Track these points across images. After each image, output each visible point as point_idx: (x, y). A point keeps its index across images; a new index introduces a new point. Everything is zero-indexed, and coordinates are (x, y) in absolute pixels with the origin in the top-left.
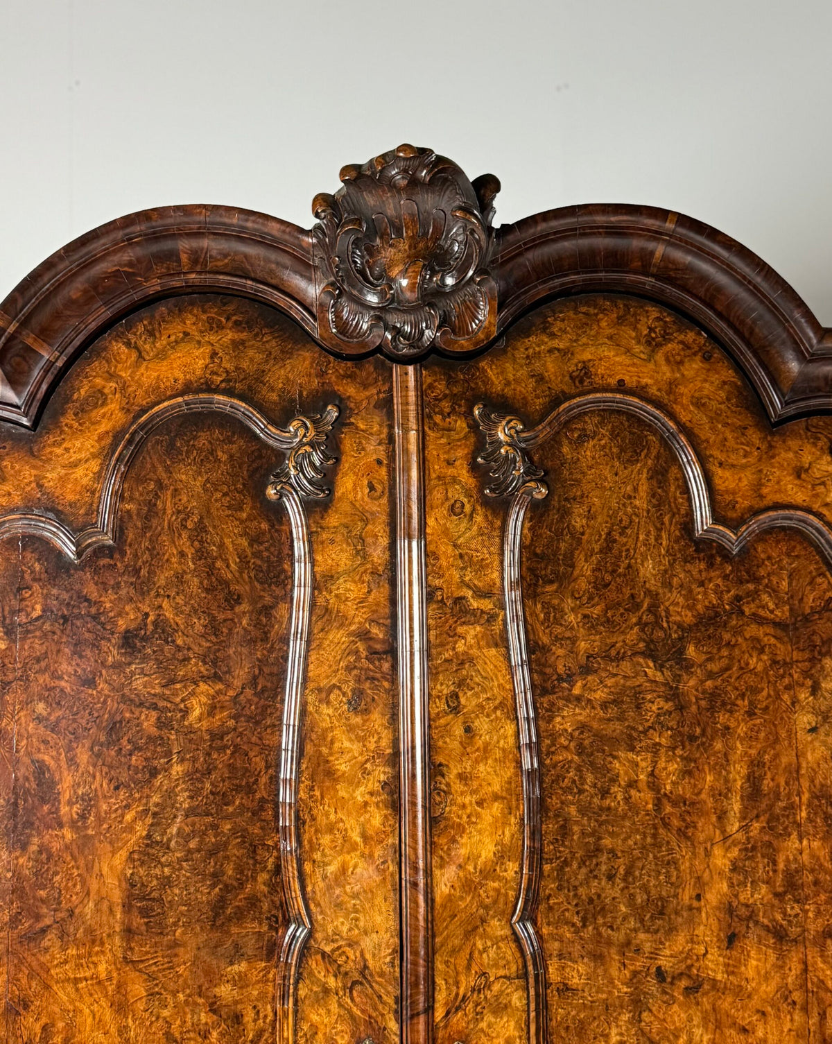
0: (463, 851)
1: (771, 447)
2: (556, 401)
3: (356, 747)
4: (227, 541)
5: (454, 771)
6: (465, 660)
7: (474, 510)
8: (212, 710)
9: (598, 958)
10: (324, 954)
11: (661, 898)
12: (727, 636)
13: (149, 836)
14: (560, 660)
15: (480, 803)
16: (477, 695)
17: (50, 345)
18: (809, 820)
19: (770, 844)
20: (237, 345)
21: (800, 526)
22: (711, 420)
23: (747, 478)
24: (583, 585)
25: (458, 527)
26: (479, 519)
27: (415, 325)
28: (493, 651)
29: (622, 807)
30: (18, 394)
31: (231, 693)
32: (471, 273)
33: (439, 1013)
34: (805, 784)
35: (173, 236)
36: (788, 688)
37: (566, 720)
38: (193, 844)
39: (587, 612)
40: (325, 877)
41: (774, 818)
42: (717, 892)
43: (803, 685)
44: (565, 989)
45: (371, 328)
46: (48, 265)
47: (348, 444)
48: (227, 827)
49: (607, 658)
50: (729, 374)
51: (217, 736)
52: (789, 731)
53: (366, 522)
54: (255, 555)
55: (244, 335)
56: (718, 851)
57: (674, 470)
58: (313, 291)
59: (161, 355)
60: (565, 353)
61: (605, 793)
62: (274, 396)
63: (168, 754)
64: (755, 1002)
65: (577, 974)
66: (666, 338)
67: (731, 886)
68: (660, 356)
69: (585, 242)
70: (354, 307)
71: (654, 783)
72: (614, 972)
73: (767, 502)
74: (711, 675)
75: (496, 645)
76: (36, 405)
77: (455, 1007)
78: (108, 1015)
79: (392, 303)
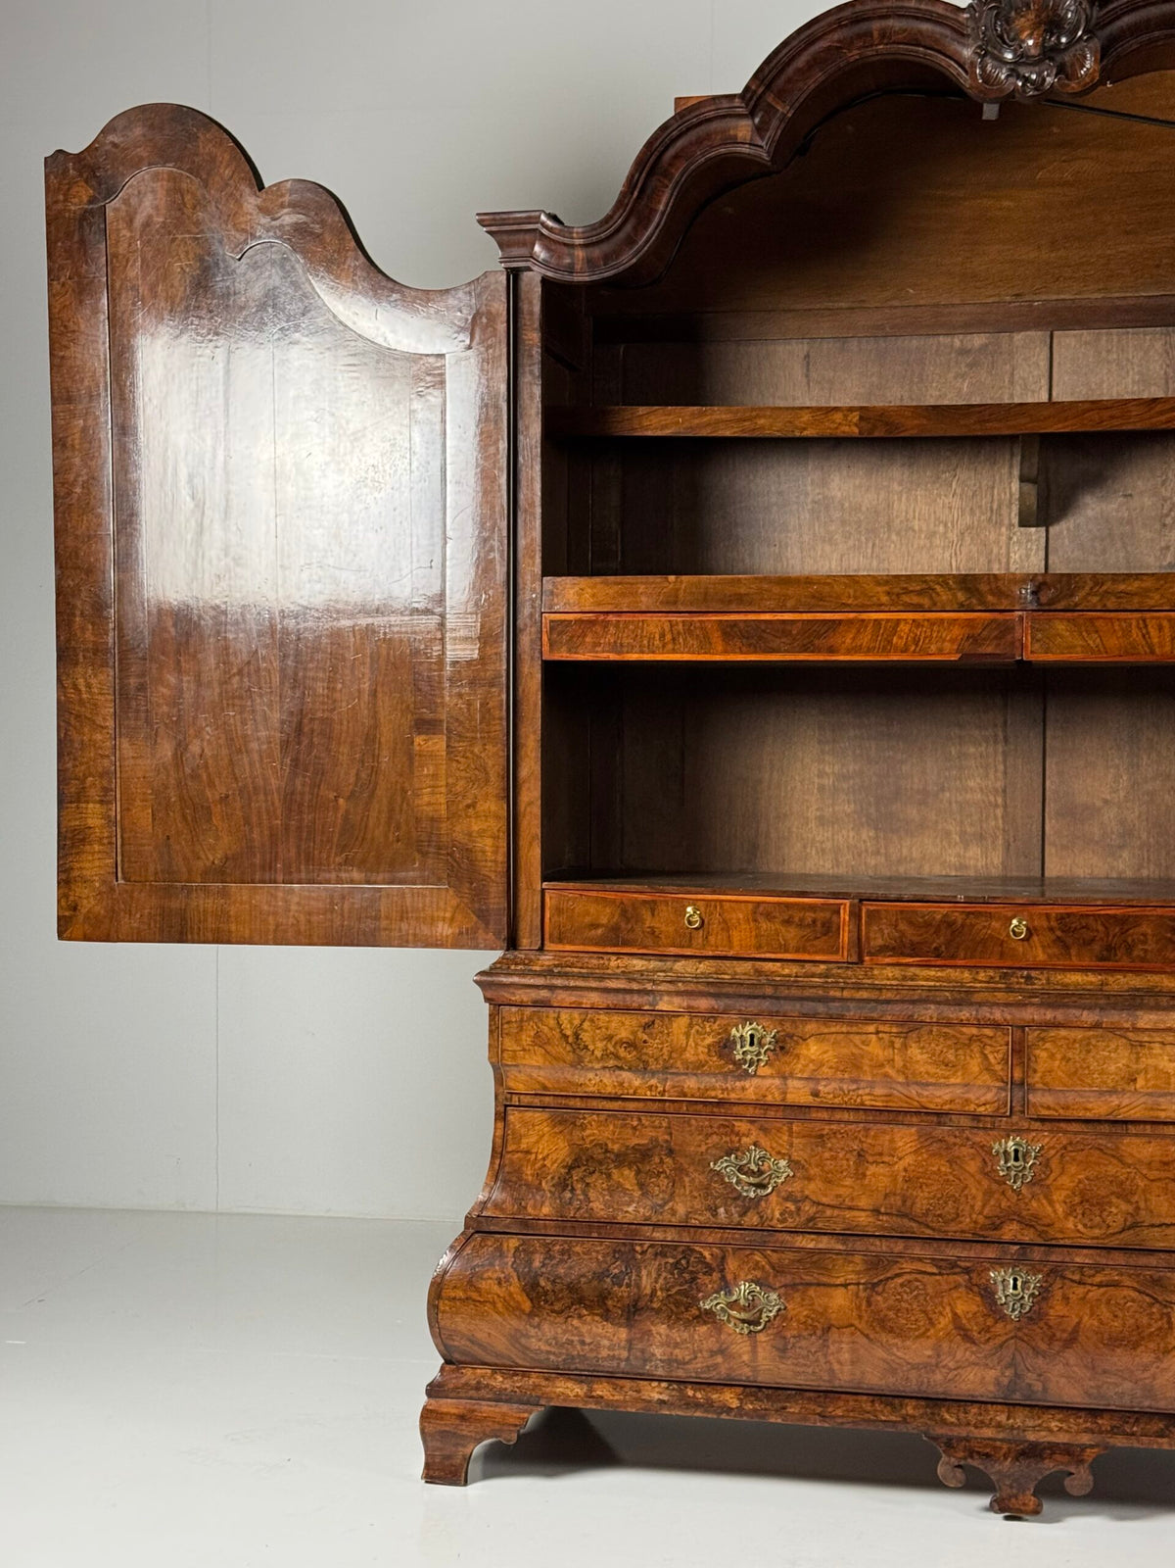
17: (784, 102)
27: (1039, 74)
30: (762, 138)
32: (1080, 33)
35: (869, 19)
45: (1008, 76)
58: (967, 53)
70: (996, 63)
76: (774, 145)
79: (1022, 58)
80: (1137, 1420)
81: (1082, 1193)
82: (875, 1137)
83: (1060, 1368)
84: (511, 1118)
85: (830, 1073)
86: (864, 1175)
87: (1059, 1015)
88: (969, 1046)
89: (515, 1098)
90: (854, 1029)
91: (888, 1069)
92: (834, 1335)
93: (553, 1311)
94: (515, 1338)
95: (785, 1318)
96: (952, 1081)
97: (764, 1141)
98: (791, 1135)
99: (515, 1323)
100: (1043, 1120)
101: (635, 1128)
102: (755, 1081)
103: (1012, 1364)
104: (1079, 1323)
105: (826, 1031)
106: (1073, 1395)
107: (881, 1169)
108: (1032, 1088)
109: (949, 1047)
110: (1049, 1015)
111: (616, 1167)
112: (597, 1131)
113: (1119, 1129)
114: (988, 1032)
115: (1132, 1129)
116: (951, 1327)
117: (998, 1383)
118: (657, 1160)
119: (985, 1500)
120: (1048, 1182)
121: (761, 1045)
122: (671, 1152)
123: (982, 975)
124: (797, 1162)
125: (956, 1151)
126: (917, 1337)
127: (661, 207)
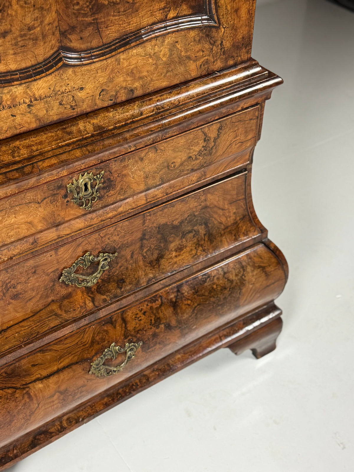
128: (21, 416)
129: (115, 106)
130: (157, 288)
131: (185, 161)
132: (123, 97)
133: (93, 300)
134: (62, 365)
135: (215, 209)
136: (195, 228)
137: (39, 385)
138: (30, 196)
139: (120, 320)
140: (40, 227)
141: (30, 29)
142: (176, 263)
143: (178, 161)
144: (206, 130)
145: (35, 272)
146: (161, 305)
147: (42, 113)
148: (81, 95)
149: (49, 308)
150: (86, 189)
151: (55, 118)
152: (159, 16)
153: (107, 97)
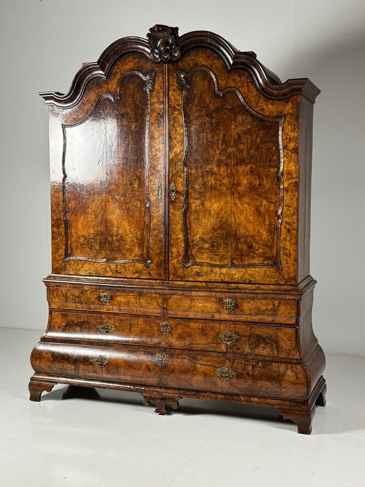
0: (174, 151)
1: (229, 76)
2: (192, 69)
3: (158, 133)
4: (137, 98)
5: (173, 137)
6: (175, 118)
7: (177, 90)
8: (135, 127)
9: (196, 169)
10: (153, 168)
11: (207, 158)
12: (220, 112)
13: (126, 148)
14: (192, 117)
15: (177, 143)
16: (177, 124)
17: (108, 63)
18: (233, 145)
19: (226, 149)
20: (138, 62)
21: (234, 91)
22: (219, 71)
23: (224, 82)
24: (196, 103)
25: (174, 94)
26: (178, 92)
28: (180, 116)
29: (201, 143)
30: (104, 72)
31: (138, 124)
32: (174, 46)
33: (170, 177)
34: (233, 138)
35: (127, 43)
36: (230, 121)
37: (193, 128)
38: (133, 150)
39: (196, 108)
40: (153, 155)
41: (227, 144)
42: (217, 157)
43: (233, 120)
44: (191, 174)
45: (159, 57)
46: (107, 49)
47: (157, 79)
48: (138, 147)
49: (200, 117)
50: (222, 62)
51: (136, 131)
52: (230, 129)
53: (159, 93)
54: (142, 100)
55: (139, 60)
56: (217, 150)
57: (212, 81)
58: (150, 51)
59: (126, 64)
60: (193, 60)
61: (199, 141)
62: (144, 71)
63: (129, 135)
64: (222, 176)
65: (193, 171)
66: (211, 56)
67: (219, 156)
68: (210, 59)
69: (196, 38)
70: (156, 53)
71: (207, 139)
72: (199, 171)
73: (228, 86)
74: (217, 119)
75: (181, 115)
76: (107, 74)
77: (173, 176)
78: (121, 177)
79: (161, 52)
80: (189, 391)
81: (180, 336)
82: (134, 321)
83: (170, 378)
84: (53, 314)
85: (123, 305)
86: (131, 330)
87: (174, 292)
88: (154, 299)
89: (53, 309)
90: (128, 294)
91: (136, 304)
92: (120, 369)
93: (57, 361)
94: (49, 367)
95: (109, 364)
96: (150, 307)
97: (109, 321)
98: (115, 320)
99: (49, 363)
100: (171, 318)
101: (80, 317)
102: (106, 306)
103: (160, 377)
104: (174, 368)
105: (122, 294)
106: (173, 385)
107: (135, 329)
108: (168, 310)
109: (149, 299)
110: (172, 292)
111: (76, 327)
112: (71, 318)
113: (188, 320)
114: (157, 295)
115: (192, 320)
116: (146, 367)
117: (157, 382)
118: (85, 325)
119: (154, 409)
120: (172, 333)
121: (107, 297)
122: (88, 323)
123: (158, 281)
124: (116, 326)
125: (152, 325)
126: (139, 369)
127: (82, 90)
128: (191, 373)
129: (245, 283)
130: (250, 358)
131: (265, 310)
132: (247, 282)
133: (227, 350)
134: (208, 364)
135: (281, 339)
136: (272, 343)
137: (199, 366)
138: (213, 299)
139: (232, 361)
140: (214, 311)
141: (224, 256)
142: (260, 352)
143: (262, 309)
144: (273, 301)
145: (212, 329)
146: (248, 364)
147: (223, 278)
148: (235, 277)
149: (213, 345)
150: (229, 304)
151: (226, 281)
152: (261, 262)
153: (242, 280)
